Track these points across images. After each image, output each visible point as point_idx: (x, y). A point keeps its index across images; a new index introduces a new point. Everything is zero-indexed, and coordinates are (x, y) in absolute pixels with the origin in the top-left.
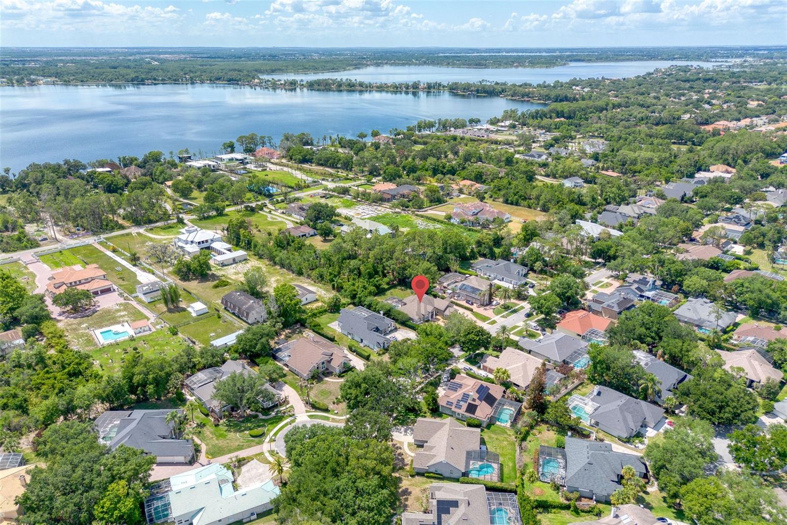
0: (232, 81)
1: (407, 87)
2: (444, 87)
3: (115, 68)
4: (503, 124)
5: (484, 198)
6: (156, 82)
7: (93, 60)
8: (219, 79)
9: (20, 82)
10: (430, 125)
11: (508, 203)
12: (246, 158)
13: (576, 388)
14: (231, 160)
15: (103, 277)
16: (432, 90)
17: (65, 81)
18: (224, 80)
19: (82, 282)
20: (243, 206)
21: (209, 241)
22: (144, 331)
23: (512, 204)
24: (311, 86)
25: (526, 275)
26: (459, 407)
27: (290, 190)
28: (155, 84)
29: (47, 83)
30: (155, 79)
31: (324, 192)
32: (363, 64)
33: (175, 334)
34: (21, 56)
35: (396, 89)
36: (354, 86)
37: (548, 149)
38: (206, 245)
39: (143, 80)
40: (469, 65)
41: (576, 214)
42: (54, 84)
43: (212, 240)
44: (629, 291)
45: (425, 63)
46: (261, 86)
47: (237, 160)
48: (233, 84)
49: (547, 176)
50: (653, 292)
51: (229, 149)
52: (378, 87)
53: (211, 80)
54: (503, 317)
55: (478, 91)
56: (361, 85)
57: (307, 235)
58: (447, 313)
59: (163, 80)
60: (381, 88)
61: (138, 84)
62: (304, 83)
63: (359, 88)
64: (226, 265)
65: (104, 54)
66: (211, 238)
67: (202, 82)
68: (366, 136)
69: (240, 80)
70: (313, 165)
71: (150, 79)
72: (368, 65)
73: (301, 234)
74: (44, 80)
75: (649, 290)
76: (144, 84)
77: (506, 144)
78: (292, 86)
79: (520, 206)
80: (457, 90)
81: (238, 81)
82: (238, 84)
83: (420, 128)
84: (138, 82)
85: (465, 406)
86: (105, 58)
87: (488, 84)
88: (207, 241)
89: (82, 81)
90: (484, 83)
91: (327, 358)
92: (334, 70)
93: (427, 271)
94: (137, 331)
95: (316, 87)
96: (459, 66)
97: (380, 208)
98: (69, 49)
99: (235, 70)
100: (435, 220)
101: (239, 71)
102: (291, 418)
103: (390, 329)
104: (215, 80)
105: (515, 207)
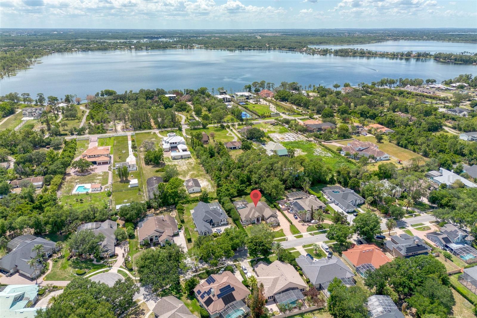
0: (291, 49)
1: (402, 55)
2: (431, 55)
3: (236, 40)
4: (454, 85)
5: (381, 139)
6: (251, 49)
7: (230, 36)
8: (284, 47)
9: (186, 47)
10: (392, 82)
11: (399, 146)
12: (251, 96)
13: (312, 311)
14: (242, 96)
15: (107, 155)
16: (421, 58)
17: (206, 47)
18: (287, 48)
19: (96, 156)
20: (219, 125)
21: (177, 143)
22: (97, 190)
23: (402, 146)
24: (336, 53)
25: (359, 205)
26: (202, 297)
27: (257, 117)
28: (250, 50)
29: (198, 48)
30: (250, 47)
31: (276, 121)
32: (384, 39)
33: (109, 196)
34: (198, 34)
35: (394, 56)
36: (364, 53)
37: (473, 107)
38: (174, 145)
39: (244, 47)
40: (466, 40)
41: (445, 163)
42: (201, 48)
43: (179, 143)
44: (436, 239)
45: (432, 39)
46: (306, 52)
47: (245, 96)
48: (291, 50)
49: (454, 128)
50: (460, 246)
51: (248, 89)
52: (381, 55)
53: (279, 48)
54: (311, 234)
55: (456, 60)
56: (369, 53)
57: (237, 148)
58: (268, 221)
59: (254, 47)
60: (383, 55)
61: (241, 50)
62: (333, 51)
63: (367, 55)
64: (176, 159)
65: (237, 33)
66: (179, 141)
67: (275, 49)
68: (339, 86)
69: (296, 48)
70: (288, 103)
71: (247, 47)
72: (388, 40)
73: (233, 147)
74: (197, 46)
75: (457, 243)
76: (244, 50)
77: (442, 100)
78: (325, 53)
79: (407, 149)
80: (439, 58)
81: (294, 49)
82: (294, 51)
83: (382, 83)
84: (242, 48)
85: (206, 297)
86: (237, 35)
87: (469, 54)
88: (176, 143)
89: (214, 47)
90: (466, 54)
91: (158, 234)
92: (361, 43)
93: (276, 187)
94: (93, 190)
95: (340, 53)
96: (458, 41)
97: (300, 136)
98: (224, 30)
99: (297, 42)
100: (330, 150)
101: (300, 43)
102: (108, 268)
103: (222, 223)
104: (282, 48)
105: (403, 149)
